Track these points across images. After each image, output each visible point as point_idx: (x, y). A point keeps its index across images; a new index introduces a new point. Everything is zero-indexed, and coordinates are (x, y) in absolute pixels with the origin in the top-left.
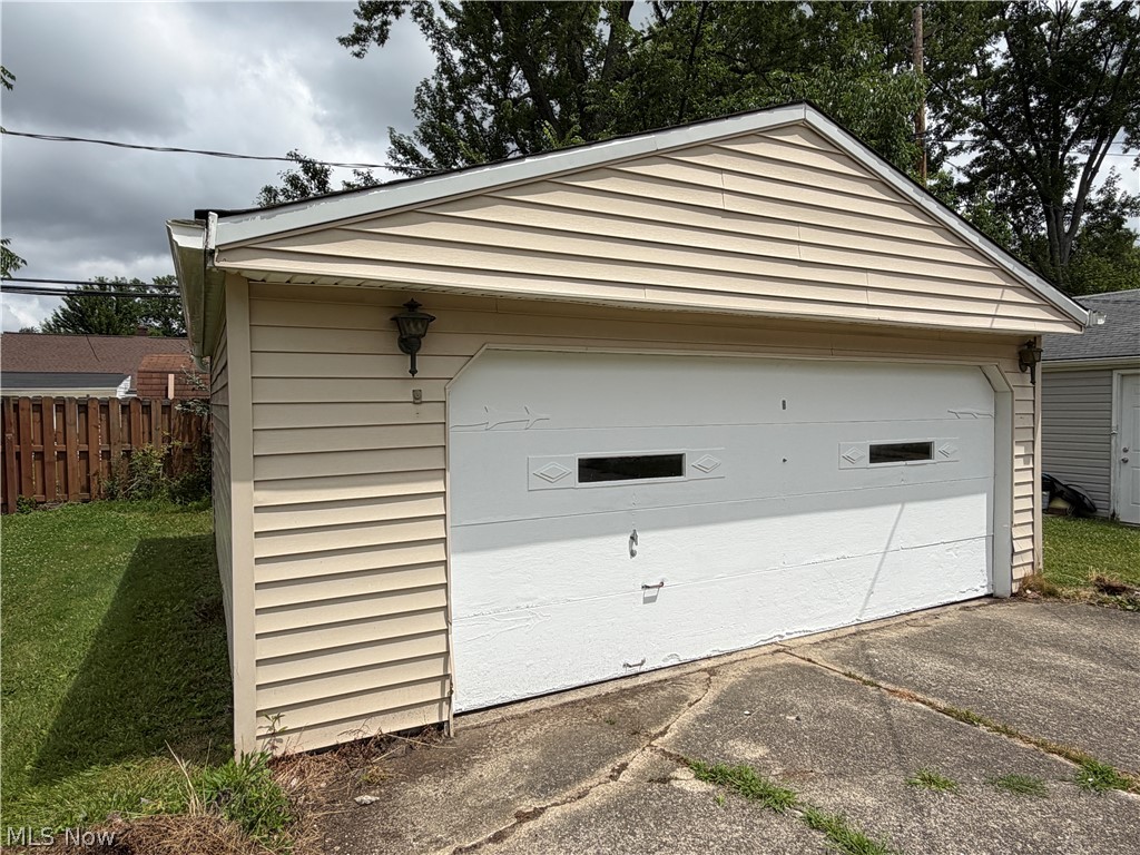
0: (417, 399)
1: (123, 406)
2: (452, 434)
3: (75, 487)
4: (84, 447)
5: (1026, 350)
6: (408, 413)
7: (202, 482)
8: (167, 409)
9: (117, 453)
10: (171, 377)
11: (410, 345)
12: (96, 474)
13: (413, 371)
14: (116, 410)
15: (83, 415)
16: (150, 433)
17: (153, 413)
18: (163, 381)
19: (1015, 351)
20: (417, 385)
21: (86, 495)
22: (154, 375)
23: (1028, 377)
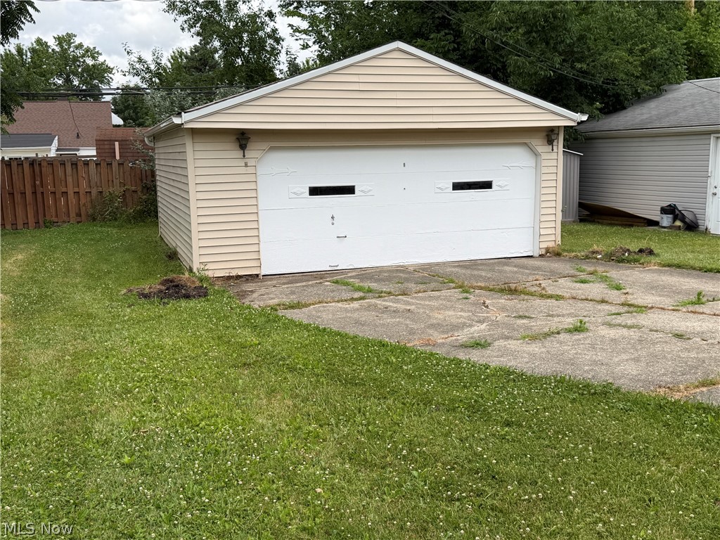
0: (246, 165)
1: (96, 164)
2: (258, 178)
3: (73, 214)
4: (76, 190)
5: (549, 134)
6: (243, 170)
7: (145, 211)
8: (121, 166)
9: (94, 192)
10: (117, 144)
11: (243, 147)
12: (84, 205)
13: (244, 156)
14: (92, 166)
15: (75, 170)
16: (113, 181)
17: (114, 169)
18: (112, 147)
19: (545, 134)
20: (246, 160)
21: (79, 219)
22: (106, 142)
23: (551, 146)
